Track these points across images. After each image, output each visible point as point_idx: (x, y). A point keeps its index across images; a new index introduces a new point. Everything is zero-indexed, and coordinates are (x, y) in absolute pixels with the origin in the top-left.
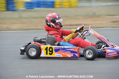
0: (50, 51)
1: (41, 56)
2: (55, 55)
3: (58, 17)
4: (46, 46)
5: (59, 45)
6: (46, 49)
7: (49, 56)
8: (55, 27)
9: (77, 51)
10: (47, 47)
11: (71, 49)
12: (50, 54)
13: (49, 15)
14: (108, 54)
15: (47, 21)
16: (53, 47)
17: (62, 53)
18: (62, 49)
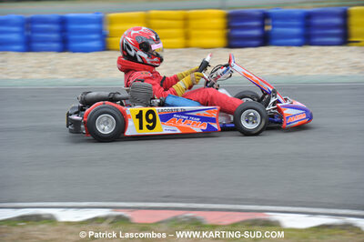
0: (148, 120)
1: (128, 133)
2: (161, 128)
3: (154, 37)
4: (137, 109)
5: (162, 104)
6: (139, 116)
7: (146, 132)
8: (148, 61)
9: (215, 115)
10: (141, 112)
11: (202, 113)
12: (148, 126)
13: (133, 32)
14: (287, 118)
15: (128, 46)
16: (156, 109)
17: (180, 122)
18: (178, 113)
